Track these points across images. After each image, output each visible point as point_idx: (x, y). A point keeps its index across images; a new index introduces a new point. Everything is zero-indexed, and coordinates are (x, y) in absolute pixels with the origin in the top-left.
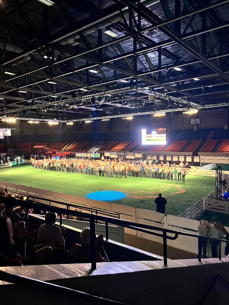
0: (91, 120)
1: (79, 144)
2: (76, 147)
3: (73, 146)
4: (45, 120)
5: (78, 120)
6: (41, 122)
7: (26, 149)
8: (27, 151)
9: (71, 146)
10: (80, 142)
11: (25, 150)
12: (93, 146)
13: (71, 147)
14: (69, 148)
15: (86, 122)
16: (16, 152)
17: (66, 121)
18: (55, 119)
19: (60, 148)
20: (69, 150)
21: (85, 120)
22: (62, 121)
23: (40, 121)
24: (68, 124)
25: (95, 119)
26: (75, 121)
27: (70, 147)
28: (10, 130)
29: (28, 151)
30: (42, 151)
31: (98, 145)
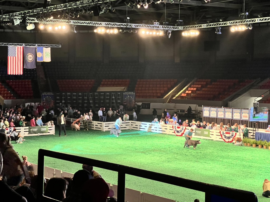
0: (246, 25)
1: (207, 84)
2: (198, 92)
3: (192, 89)
4: (133, 26)
5: (212, 25)
6: (123, 31)
7: (80, 94)
8: (83, 99)
9: (187, 89)
10: (209, 80)
11: (80, 96)
12: (245, 92)
13: (187, 92)
14: (183, 95)
15: (233, 30)
16: (58, 100)
17: (180, 28)
18: (156, 24)
19: (159, 95)
20: (182, 100)
21: (228, 23)
22: (171, 28)
23: (122, 28)
24: (185, 34)
25: (257, 20)
26: (204, 26)
27: (184, 92)
28: (49, 49)
29: (85, 100)
30: (119, 99)
31: (257, 88)
